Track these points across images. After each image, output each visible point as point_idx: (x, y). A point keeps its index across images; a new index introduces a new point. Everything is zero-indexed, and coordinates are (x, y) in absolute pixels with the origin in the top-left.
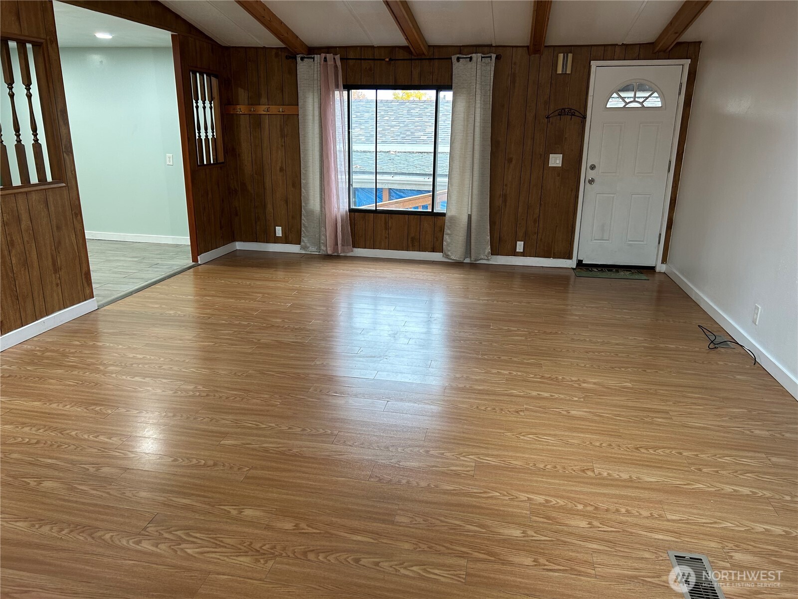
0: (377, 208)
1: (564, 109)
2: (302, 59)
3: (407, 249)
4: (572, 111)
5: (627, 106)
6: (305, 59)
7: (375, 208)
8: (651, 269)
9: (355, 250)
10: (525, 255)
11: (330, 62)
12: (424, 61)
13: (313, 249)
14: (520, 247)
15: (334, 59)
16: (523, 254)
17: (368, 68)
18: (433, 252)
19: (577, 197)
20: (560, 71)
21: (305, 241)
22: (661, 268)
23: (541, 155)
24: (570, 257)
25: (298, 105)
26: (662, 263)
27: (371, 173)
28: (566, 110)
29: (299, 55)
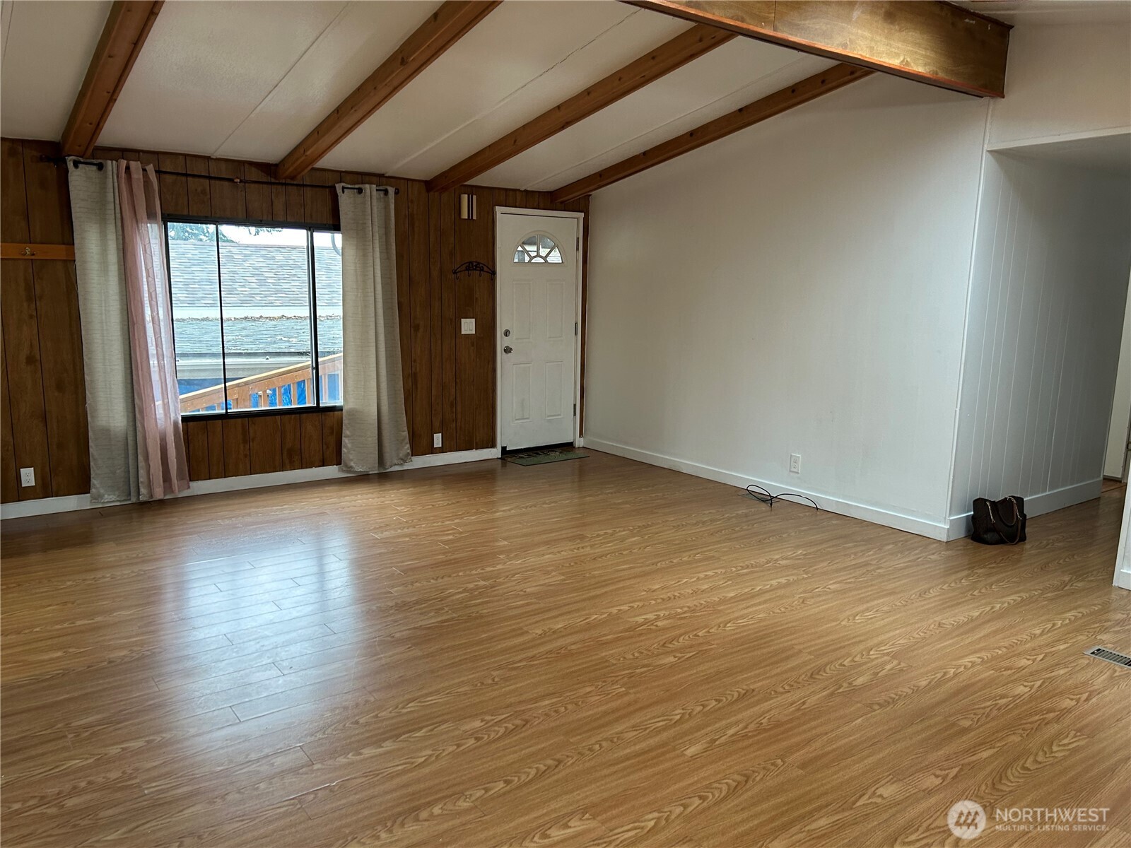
0: (229, 411)
1: (472, 263)
2: (76, 164)
3: (282, 468)
4: (481, 265)
5: (533, 261)
6: (81, 166)
7: (224, 411)
8: (569, 446)
9: (194, 485)
10: (445, 450)
11: (137, 175)
12: (290, 187)
13: (111, 497)
14: (438, 440)
15: (144, 170)
16: (442, 450)
17: (199, 189)
18: (323, 466)
19: (494, 370)
20: (465, 215)
21: (98, 486)
22: (580, 442)
23: (451, 320)
24: (493, 445)
25: (73, 244)
26: (580, 437)
27: (214, 355)
28: (474, 264)
29: (71, 157)
